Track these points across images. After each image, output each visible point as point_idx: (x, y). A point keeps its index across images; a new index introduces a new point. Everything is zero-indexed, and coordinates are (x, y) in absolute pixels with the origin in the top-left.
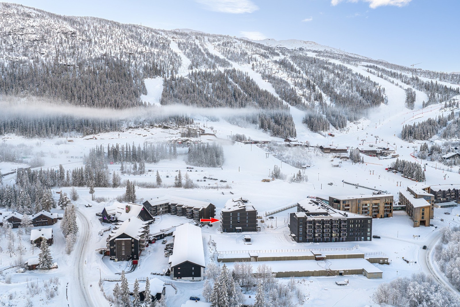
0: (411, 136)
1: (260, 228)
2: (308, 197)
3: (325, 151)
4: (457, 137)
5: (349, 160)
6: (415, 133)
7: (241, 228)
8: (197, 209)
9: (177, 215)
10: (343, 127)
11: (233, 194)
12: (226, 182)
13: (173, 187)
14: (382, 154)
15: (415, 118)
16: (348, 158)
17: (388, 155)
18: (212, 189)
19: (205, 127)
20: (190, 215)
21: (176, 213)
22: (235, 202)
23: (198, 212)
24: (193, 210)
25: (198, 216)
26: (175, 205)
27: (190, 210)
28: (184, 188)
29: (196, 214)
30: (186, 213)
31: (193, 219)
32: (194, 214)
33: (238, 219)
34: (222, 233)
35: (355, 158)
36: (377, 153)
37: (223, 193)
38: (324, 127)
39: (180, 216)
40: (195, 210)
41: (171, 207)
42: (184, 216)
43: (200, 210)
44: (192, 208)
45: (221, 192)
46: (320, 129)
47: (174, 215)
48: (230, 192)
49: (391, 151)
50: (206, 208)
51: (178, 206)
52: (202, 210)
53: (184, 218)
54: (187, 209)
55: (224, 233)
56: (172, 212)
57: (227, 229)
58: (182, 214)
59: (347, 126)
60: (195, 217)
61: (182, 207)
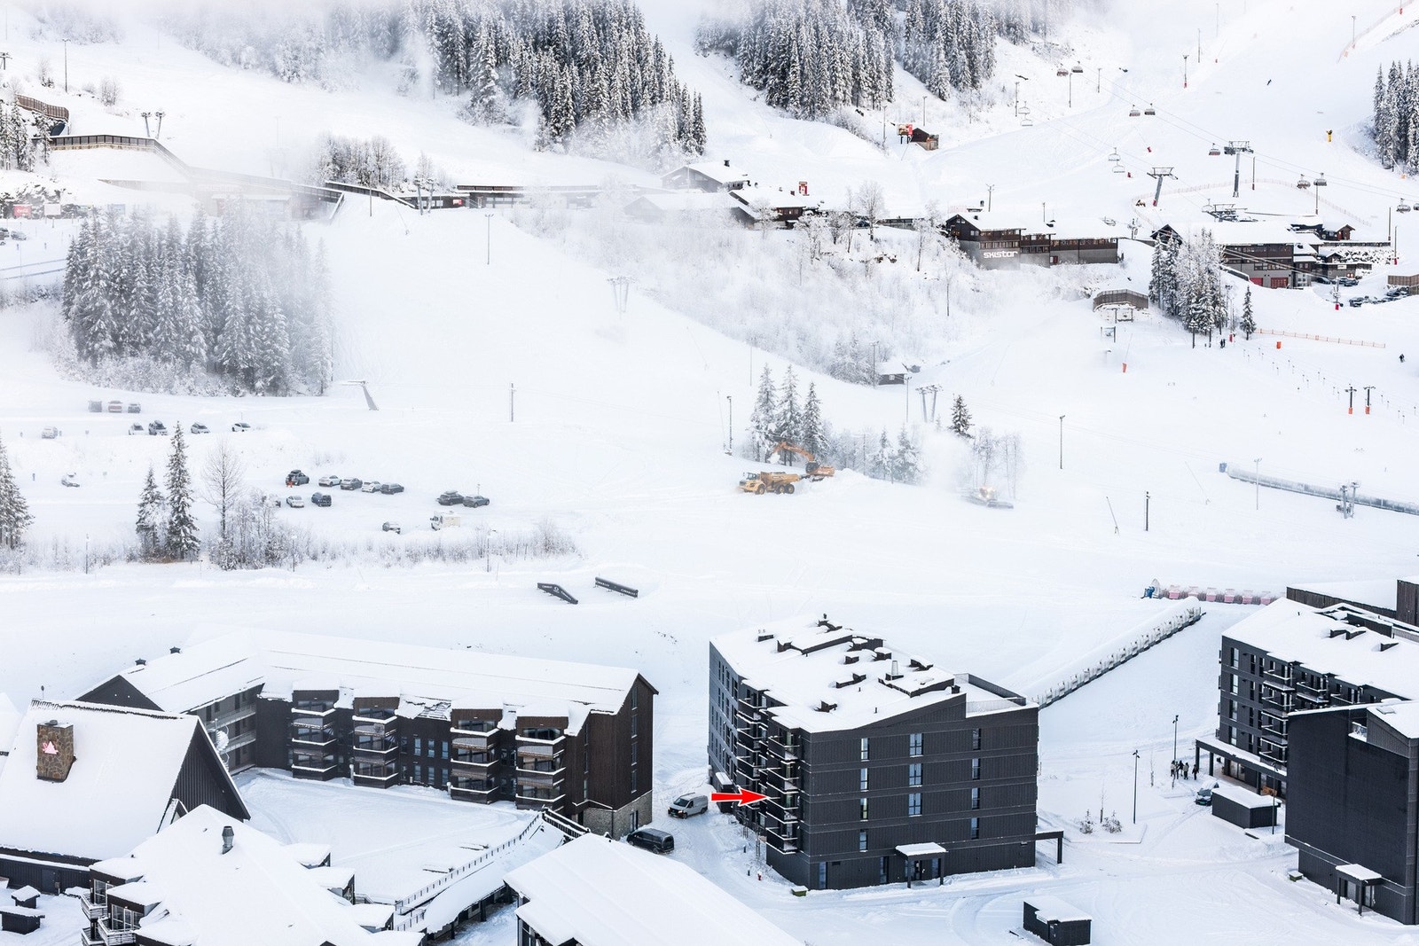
1: (1059, 836)
2: (1150, 593)
3: (987, 255)
7: (933, 848)
8: (545, 728)
9: (358, 782)
10: (974, 82)
11: (633, 593)
12: (486, 502)
13: (131, 558)
14: (1322, 271)
15: (1409, 13)
16: (1139, 302)
17: (1359, 272)
18: (439, 563)
19: (49, 84)
20: (483, 776)
21: (341, 760)
22: (805, 652)
23: (556, 747)
24: (514, 732)
25: (555, 778)
26: (329, 703)
27: (484, 737)
28: (214, 565)
29: (536, 760)
30: (439, 763)
31: (512, 799)
32: (522, 765)
33: (915, 783)
34: (802, 894)
35: (1189, 303)
36: (1296, 259)
37: (556, 590)
38: (858, 83)
39: (387, 785)
40: (532, 735)
41: (297, 716)
42: (419, 784)
43: (566, 732)
44: (497, 715)
45: (540, 586)
46: (840, 94)
47: (326, 777)
48: (600, 582)
49: (1367, 249)
50: (616, 713)
51: (361, 710)
52: (584, 726)
53: (434, 799)
54: (453, 730)
55: (814, 892)
56: (301, 758)
57: (834, 863)
58: (398, 769)
59: (996, 70)
60: (527, 784)
61: (397, 712)
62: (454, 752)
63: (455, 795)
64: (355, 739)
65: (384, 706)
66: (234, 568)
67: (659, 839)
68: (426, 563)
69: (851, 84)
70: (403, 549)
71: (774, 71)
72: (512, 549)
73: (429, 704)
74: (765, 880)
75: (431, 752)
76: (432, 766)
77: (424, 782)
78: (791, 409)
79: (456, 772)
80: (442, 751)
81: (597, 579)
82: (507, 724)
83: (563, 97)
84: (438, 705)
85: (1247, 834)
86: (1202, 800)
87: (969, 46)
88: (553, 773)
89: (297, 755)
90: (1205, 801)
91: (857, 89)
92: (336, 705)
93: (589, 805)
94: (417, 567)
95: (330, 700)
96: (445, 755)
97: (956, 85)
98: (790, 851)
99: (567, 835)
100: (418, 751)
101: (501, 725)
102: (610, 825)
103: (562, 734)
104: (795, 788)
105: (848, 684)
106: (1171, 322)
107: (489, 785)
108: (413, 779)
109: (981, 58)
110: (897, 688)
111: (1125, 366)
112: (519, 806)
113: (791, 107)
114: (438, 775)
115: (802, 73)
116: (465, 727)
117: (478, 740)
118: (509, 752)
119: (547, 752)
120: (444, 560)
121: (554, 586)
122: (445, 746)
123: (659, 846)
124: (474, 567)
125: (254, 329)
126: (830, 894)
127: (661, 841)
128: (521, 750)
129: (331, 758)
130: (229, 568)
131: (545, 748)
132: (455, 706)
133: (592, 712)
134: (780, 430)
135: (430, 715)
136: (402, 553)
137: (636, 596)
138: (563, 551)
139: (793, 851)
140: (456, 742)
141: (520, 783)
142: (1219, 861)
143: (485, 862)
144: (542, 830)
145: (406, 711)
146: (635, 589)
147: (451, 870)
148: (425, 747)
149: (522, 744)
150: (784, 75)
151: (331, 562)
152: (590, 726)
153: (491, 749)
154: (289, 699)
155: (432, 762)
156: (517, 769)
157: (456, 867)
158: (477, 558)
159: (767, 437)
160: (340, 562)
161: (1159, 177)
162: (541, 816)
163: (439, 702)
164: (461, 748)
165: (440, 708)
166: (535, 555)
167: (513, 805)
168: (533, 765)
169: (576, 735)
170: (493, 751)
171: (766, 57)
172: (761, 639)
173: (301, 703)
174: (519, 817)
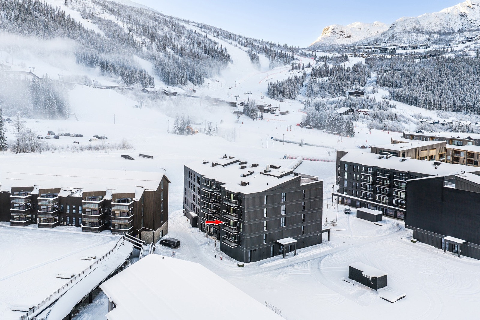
0: (280, 94)
1: (329, 231)
4: (320, 97)
5: (243, 115)
6: (284, 90)
8: (125, 198)
10: (201, 83)
14: (269, 111)
15: (269, 78)
16: (241, 113)
17: (275, 111)
18: (90, 151)
20: (97, 220)
21: (34, 216)
22: (224, 166)
23: (129, 206)
24: (111, 201)
25: (129, 220)
26: (29, 193)
27: (97, 203)
28: (12, 152)
29: (121, 212)
30: (78, 216)
31: (110, 229)
32: (114, 215)
33: (283, 213)
34: (242, 266)
35: (251, 113)
36: (265, 109)
37: (127, 157)
38: (182, 81)
39: (53, 226)
40: (119, 202)
41: (13, 198)
42: (68, 225)
43: (134, 199)
44: (104, 193)
45: (122, 156)
46: (178, 82)
47: (25, 224)
48: (141, 155)
49: (275, 108)
50: (155, 190)
51: (42, 195)
52: (142, 197)
53: (74, 232)
54: (83, 201)
55: (246, 264)
56: (15, 217)
57: (254, 250)
58: (59, 219)
59: (204, 82)
60: (116, 222)
61: (58, 195)
62: (84, 211)
63: (84, 229)
64: (39, 207)
65: (53, 192)
66: (19, 153)
67: (174, 242)
68: (86, 151)
69: (180, 81)
70: (79, 147)
71: (166, 78)
72: (113, 147)
73: (74, 190)
74: (224, 260)
75: (74, 211)
76: (74, 217)
77: (71, 224)
78: (183, 122)
79: (84, 219)
80: (79, 210)
81: (140, 154)
82: (108, 197)
83: (126, 75)
84: (77, 191)
85: (375, 224)
86: (347, 212)
87: (200, 77)
88: (128, 218)
89: (13, 216)
90: (348, 213)
91: (181, 82)
92: (32, 193)
93: (144, 230)
94: (83, 152)
95: (29, 191)
96: (80, 212)
97: (198, 84)
98: (235, 246)
99: (135, 245)
100: (68, 211)
101: (105, 198)
102: (153, 238)
103: (132, 200)
104: (236, 218)
105: (248, 175)
106: (247, 117)
107: (100, 223)
108: (66, 223)
109: (202, 79)
110: (271, 175)
111: (243, 123)
112: (113, 233)
113: (170, 84)
114: (77, 221)
115: (172, 78)
116: (88, 199)
117: (94, 205)
118: (109, 209)
119: (126, 209)
120: (92, 150)
121: (126, 155)
122: (80, 208)
123: (174, 245)
124: (101, 152)
125: (47, 103)
126: (253, 265)
127: (175, 243)
128: (114, 208)
129: (30, 216)
130: (18, 153)
131: (125, 207)
132: (84, 191)
133: (145, 190)
134: (181, 127)
135: (74, 195)
136: (78, 148)
137: (152, 158)
138: (129, 148)
139: (236, 246)
140: (84, 206)
141: (113, 223)
142: (379, 236)
143: (93, 268)
144: (123, 244)
145: (63, 194)
146: (152, 156)
147: (72, 277)
148: (71, 209)
149: (114, 205)
150: (168, 79)
151: (54, 151)
152: (144, 197)
153: (100, 208)
154: (10, 192)
155: (74, 215)
156: (112, 216)
157: (77, 274)
158: (102, 149)
159: (178, 129)
160: (57, 151)
161: (237, 97)
162: (123, 237)
163: (78, 189)
164: (87, 209)
165: (78, 192)
166: (120, 149)
167: (110, 232)
168: (119, 214)
169: (139, 200)
170: (101, 209)
171: (165, 76)
172: (204, 163)
173: (15, 193)
174: (113, 239)
